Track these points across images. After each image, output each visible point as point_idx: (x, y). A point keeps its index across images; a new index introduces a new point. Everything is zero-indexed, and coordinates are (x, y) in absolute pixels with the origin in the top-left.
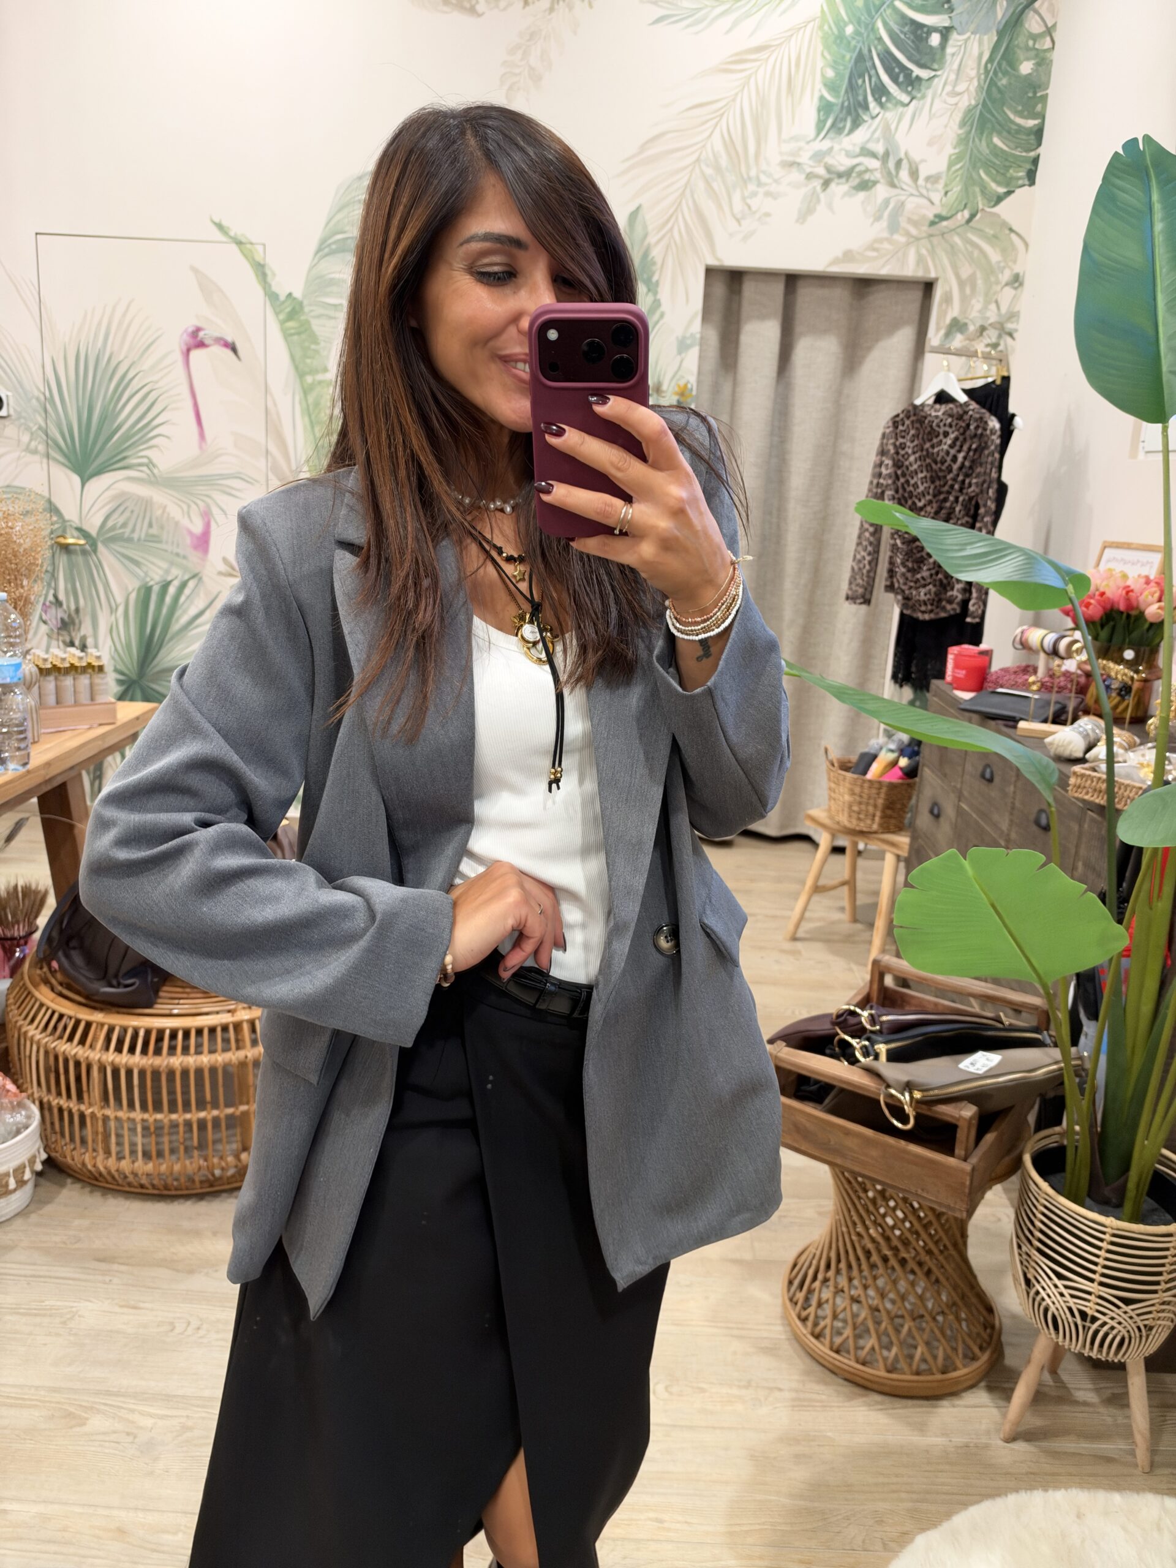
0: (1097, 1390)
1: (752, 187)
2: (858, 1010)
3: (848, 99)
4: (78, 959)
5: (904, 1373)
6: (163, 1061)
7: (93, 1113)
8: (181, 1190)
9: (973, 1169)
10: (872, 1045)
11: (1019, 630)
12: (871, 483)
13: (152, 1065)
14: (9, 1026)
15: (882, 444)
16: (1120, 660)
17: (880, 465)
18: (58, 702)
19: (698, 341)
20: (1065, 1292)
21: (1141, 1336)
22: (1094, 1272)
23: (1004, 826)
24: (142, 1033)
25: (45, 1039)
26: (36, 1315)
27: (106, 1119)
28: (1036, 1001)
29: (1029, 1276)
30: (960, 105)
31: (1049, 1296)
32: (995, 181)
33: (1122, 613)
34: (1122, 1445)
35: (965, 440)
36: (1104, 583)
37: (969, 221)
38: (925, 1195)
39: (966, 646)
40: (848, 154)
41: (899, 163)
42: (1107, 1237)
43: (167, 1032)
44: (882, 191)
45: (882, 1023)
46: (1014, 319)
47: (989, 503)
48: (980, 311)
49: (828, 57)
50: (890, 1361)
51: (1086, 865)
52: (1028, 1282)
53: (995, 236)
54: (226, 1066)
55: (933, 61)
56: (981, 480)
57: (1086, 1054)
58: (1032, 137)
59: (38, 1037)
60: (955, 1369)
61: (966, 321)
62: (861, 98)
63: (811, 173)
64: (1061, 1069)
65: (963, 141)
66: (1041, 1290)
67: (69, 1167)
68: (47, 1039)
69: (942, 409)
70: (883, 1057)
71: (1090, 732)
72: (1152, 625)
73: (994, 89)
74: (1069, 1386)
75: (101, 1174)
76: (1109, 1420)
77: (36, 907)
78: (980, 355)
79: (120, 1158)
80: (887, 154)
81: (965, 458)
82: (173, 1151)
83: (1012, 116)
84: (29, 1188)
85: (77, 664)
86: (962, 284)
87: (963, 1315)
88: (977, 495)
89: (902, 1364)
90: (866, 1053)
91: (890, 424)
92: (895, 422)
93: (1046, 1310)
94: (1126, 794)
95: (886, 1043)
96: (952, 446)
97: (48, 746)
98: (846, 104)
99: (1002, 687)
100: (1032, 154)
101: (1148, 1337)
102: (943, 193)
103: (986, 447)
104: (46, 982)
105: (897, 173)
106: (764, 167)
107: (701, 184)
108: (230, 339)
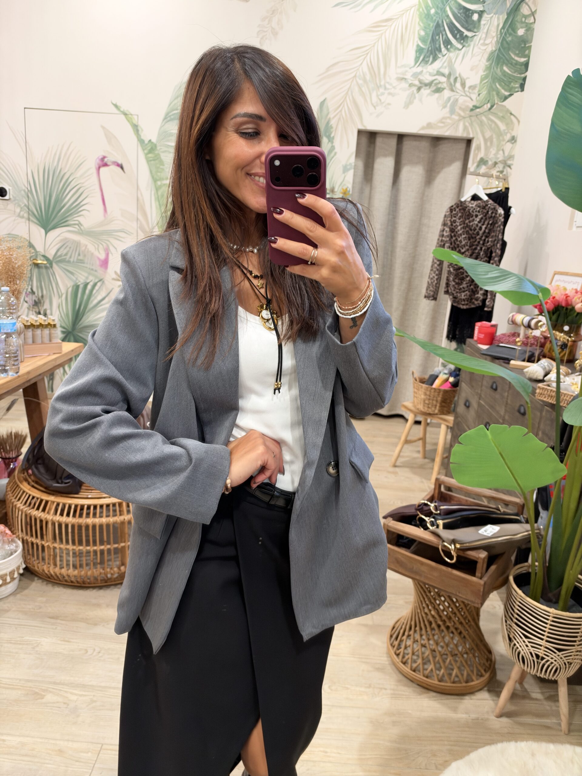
0: (542, 693)
1: (382, 90)
2: (429, 503)
3: (431, 46)
4: (42, 470)
5: (447, 682)
6: (84, 521)
7: (48, 546)
8: (91, 584)
9: (485, 583)
10: (436, 520)
11: (511, 315)
12: (438, 239)
13: (78, 522)
14: (7, 502)
15: (444, 220)
16: (562, 331)
17: (443, 231)
18: (33, 342)
19: (353, 167)
20: (529, 644)
21: (566, 668)
22: (543, 635)
23: (502, 413)
24: (73, 507)
25: (25, 509)
26: (20, 644)
27: (55, 548)
28: (517, 500)
29: (511, 636)
30: (487, 50)
31: (521, 646)
32: (503, 88)
33: (563, 307)
34: (554, 721)
35: (486, 219)
36: (555, 292)
37: (490, 109)
38: (460, 595)
39: (484, 322)
40: (431, 74)
41: (456, 79)
42: (550, 618)
43: (86, 507)
44: (447, 93)
45: (440, 510)
46: (511, 159)
47: (497, 251)
48: (495, 154)
49: (422, 25)
50: (440, 677)
51: (543, 433)
52: (510, 639)
53: (503, 117)
54: (114, 524)
55: (474, 27)
56: (494, 239)
57: (542, 527)
58: (523, 67)
59: (22, 507)
60: (473, 681)
61: (487, 159)
62: (437, 46)
63: (411, 84)
64: (529, 534)
65: (488, 68)
66: (516, 643)
67: (36, 572)
68: (26, 509)
69: (475, 203)
70: (441, 527)
71: (547, 367)
72: (578, 313)
73: (504, 42)
74: (529, 690)
75: (52, 575)
76: (548, 708)
77: (21, 443)
78: (494, 176)
79: (61, 568)
80: (450, 74)
81: (486, 228)
82: (87, 565)
83: (513, 56)
84: (16, 581)
85: (43, 323)
86: (485, 140)
87: (477, 654)
88: (492, 246)
89: (446, 678)
90: (432, 524)
91: (449, 210)
92: (451, 209)
93: (519, 653)
94: (565, 398)
95: (443, 519)
96: (479, 222)
97: (28, 364)
98: (430, 49)
99: (502, 343)
100: (523, 75)
101: (569, 667)
102: (477, 95)
103: (497, 223)
104: (26, 480)
105: (455, 84)
106: (388, 80)
107: (356, 89)
108: (120, 162)
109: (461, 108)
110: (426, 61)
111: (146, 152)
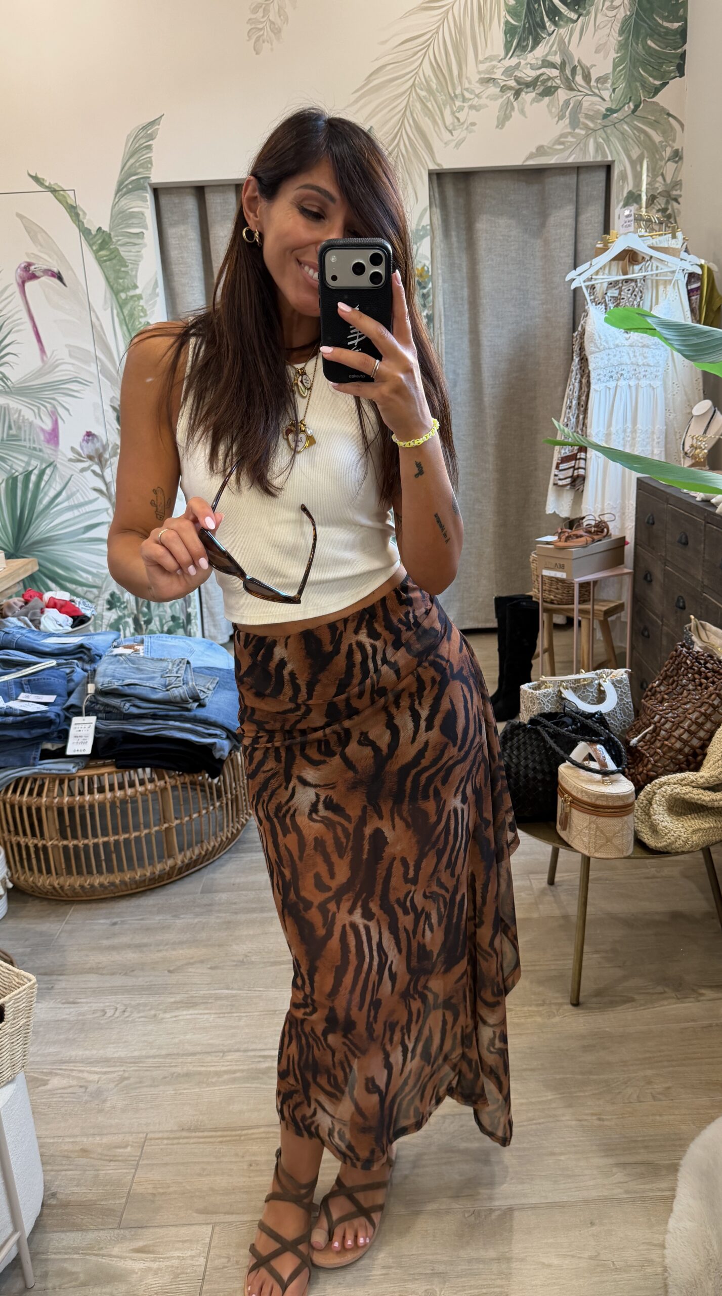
1: (459, 103)
3: (528, 22)
19: (428, 232)
30: (618, 16)
32: (651, 76)
37: (634, 111)
40: (533, 67)
41: (574, 70)
44: (562, 95)
46: (678, 187)
53: (656, 121)
58: (678, 36)
61: (639, 192)
62: (538, 19)
63: (504, 86)
65: (623, 46)
73: (644, 1)
80: (563, 63)
83: (660, 22)
86: (633, 163)
98: (527, 26)
100: (680, 51)
102: (611, 90)
105: (574, 78)
106: (467, 85)
107: (418, 105)
108: (55, 270)
109: (587, 116)
110: (524, 47)
111: (94, 248)
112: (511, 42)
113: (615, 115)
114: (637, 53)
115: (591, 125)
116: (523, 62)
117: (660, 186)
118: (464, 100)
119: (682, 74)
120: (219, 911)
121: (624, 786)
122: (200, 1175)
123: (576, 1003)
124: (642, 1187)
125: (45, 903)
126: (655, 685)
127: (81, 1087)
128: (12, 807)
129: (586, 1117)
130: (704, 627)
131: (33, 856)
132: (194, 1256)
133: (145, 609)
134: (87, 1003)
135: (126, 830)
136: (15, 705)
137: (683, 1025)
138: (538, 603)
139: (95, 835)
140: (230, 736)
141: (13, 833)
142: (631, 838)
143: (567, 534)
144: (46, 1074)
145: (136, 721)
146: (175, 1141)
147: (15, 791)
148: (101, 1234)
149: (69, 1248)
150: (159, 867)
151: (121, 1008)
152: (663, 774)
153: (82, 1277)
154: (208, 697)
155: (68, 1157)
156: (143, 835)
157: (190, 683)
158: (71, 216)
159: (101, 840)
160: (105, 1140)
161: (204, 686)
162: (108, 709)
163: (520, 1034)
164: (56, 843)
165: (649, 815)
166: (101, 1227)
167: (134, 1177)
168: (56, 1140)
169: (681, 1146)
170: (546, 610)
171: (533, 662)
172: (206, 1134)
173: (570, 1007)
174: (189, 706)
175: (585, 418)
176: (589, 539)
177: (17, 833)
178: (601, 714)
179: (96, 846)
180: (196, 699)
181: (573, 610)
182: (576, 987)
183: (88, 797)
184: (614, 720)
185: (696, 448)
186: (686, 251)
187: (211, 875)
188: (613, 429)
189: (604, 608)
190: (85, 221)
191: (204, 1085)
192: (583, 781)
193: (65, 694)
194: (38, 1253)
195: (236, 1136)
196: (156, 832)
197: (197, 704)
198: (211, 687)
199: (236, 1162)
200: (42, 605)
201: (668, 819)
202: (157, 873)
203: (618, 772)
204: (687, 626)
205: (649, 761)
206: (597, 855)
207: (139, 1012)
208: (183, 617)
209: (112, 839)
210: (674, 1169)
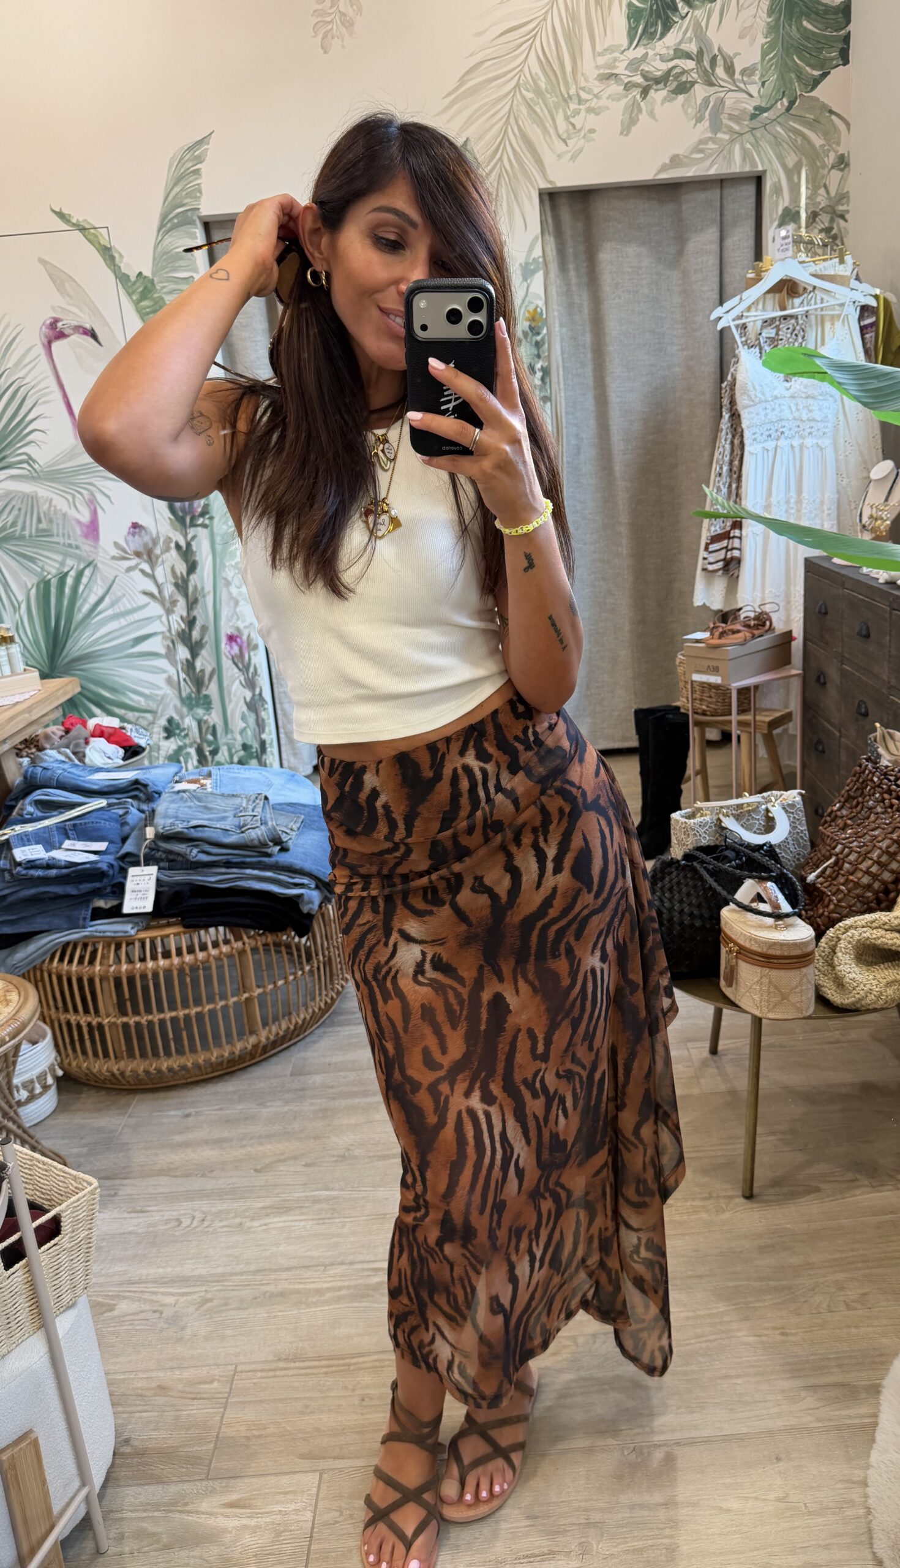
1: (573, 106)
19: (541, 266)
32: (808, 65)
37: (788, 109)
40: (663, 59)
41: (713, 61)
44: (700, 91)
46: (845, 201)
53: (816, 121)
58: (840, 15)
61: (796, 209)
63: (628, 83)
65: (772, 29)
80: (701, 52)
86: (788, 171)
98: (655, 8)
100: (843, 32)
102: (760, 84)
105: (713, 70)
106: (583, 84)
107: (524, 110)
108: (88, 326)
109: (731, 117)
110: (651, 34)
111: (134, 298)
112: (636, 28)
113: (765, 114)
114: (790, 36)
115: (736, 127)
116: (651, 53)
117: (822, 200)
118: (580, 101)
119: (846, 62)
120: (313, 1097)
121: (801, 932)
122: (302, 1413)
123: (749, 1196)
124: (837, 1413)
125: (103, 1093)
126: (835, 808)
127: (155, 1312)
128: (59, 978)
129: (766, 1332)
130: (892, 736)
131: (86, 1036)
132: (299, 1510)
133: (210, 737)
134: (158, 1211)
135: (198, 1002)
136: (60, 855)
137: (880, 1218)
138: (687, 716)
139: (161, 1010)
140: (320, 885)
141: (61, 1010)
142: (812, 994)
143: (720, 630)
144: (113, 1297)
145: (205, 870)
146: (271, 1374)
147: (61, 960)
148: (187, 1486)
149: (148, 1504)
150: (239, 1046)
151: (199, 1216)
152: (847, 916)
153: (165, 1539)
154: (292, 839)
155: (141, 1396)
156: (219, 1007)
157: (270, 823)
158: (105, 260)
159: (168, 1015)
160: (186, 1374)
161: (286, 826)
162: (171, 857)
163: (683, 1235)
164: (113, 1020)
165: (832, 966)
166: (188, 1478)
167: (222, 1417)
168: (127, 1376)
169: (883, 1363)
170: (697, 723)
171: (683, 787)
172: (307, 1364)
173: (743, 1200)
174: (269, 851)
175: (738, 487)
176: (748, 635)
177: (66, 1010)
178: (771, 846)
179: (162, 1022)
180: (277, 841)
181: (730, 722)
182: (749, 1176)
183: (150, 964)
184: (786, 853)
185: (876, 519)
186: (857, 278)
187: (303, 1054)
188: (774, 500)
189: (768, 719)
190: (122, 265)
191: (304, 1306)
192: (751, 926)
193: (118, 840)
194: (112, 1511)
195: (343, 1365)
196: (235, 1003)
197: (278, 848)
198: (295, 827)
199: (345, 1397)
200: (85, 733)
201: (856, 969)
202: (237, 1052)
203: (794, 914)
204: (872, 736)
205: (831, 900)
206: (771, 1016)
207: (221, 1221)
208: (256, 745)
209: (181, 1013)
210: (875, 1390)
